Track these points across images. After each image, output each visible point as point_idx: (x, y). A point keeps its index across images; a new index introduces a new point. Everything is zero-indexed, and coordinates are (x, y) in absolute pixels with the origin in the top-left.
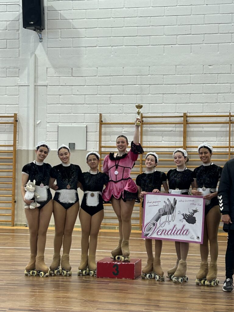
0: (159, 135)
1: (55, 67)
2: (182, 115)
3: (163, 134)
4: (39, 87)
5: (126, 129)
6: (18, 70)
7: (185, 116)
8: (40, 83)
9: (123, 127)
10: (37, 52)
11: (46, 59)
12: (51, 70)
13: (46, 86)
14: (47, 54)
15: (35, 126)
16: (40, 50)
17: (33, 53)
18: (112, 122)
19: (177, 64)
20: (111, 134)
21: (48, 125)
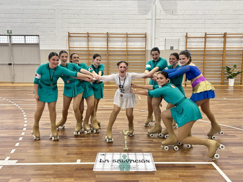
0: (212, 43)
1: (164, 10)
2: (224, 33)
3: (214, 42)
4: (156, 20)
5: (197, 40)
6: (146, 11)
8: (157, 18)
9: (196, 39)
10: (156, 3)
11: (160, 6)
12: (163, 12)
13: (160, 19)
14: (161, 4)
15: (155, 38)
17: (154, 3)
18: (191, 37)
19: (222, 10)
20: (190, 42)
21: (160, 38)
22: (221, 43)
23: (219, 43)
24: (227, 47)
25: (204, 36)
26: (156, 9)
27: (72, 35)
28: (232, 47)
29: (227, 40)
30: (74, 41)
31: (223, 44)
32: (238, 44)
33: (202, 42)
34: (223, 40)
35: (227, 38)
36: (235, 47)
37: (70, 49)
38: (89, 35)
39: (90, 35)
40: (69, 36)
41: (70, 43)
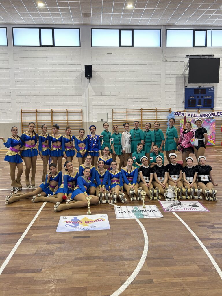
0: (132, 116)
2: (141, 109)
3: (134, 115)
6: (81, 93)
7: (142, 109)
8: (90, 98)
9: (120, 113)
10: (89, 87)
11: (92, 89)
12: (94, 93)
13: (92, 99)
14: (92, 87)
15: (89, 113)
16: (90, 86)
17: (87, 87)
18: (116, 112)
19: (138, 91)
20: (116, 116)
21: (93, 113)
22: (139, 116)
23: (138, 116)
24: (143, 119)
25: (126, 111)
26: (88, 92)
27: (24, 111)
28: (148, 119)
29: (143, 114)
30: (26, 116)
31: (140, 117)
32: (152, 117)
33: (125, 116)
34: (140, 114)
35: (143, 112)
36: (150, 119)
37: (23, 122)
38: (37, 111)
39: (39, 111)
40: (22, 112)
41: (22, 117)
